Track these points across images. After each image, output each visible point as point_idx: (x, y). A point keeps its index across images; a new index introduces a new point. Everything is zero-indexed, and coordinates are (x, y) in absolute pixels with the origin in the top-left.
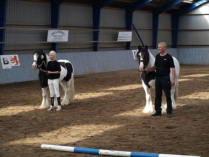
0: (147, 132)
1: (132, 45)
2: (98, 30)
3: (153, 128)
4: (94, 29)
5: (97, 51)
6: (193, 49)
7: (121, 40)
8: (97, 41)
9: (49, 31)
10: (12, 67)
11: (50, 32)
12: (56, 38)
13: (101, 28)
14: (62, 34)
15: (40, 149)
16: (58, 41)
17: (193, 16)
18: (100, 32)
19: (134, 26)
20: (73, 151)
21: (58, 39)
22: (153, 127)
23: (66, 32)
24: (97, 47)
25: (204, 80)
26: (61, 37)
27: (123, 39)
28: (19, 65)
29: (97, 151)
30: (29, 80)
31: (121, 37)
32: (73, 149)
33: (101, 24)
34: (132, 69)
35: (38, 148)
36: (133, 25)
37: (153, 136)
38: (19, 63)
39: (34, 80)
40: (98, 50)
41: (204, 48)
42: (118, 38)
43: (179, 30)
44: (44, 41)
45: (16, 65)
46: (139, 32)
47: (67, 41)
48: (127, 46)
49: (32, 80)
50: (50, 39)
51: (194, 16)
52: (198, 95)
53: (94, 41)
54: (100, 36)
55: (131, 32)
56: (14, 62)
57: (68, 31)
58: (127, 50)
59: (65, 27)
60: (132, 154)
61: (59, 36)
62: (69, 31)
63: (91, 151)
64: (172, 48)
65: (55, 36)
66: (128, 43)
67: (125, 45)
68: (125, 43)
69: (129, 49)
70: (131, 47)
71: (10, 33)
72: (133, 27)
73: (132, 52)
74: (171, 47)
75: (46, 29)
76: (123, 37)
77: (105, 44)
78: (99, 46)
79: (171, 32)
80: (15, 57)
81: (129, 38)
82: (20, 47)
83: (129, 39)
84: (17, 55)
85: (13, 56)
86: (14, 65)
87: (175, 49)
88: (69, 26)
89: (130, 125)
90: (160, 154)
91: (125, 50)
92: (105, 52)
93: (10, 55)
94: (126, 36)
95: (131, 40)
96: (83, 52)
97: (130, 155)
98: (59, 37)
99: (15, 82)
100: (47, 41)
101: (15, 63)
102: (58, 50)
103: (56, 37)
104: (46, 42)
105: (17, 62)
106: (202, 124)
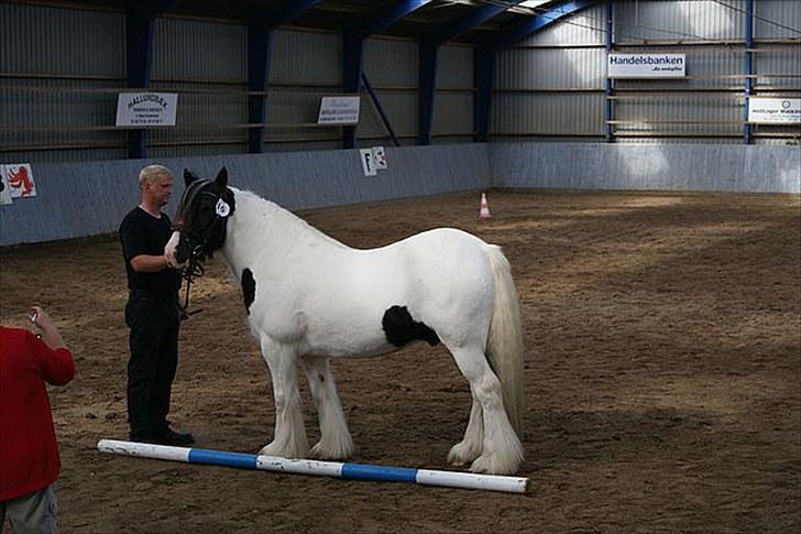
0: (389, 403)
1: (359, 134)
2: (264, 93)
3: (408, 390)
4: (250, 90)
5: (259, 152)
6: (534, 144)
7: (329, 119)
8: (260, 122)
9: (120, 96)
10: (13, 199)
11: (125, 98)
12: (141, 116)
13: (271, 86)
14: (158, 106)
15: (96, 451)
16: (147, 124)
17: (534, 51)
18: (269, 97)
19: (365, 81)
20: (187, 460)
21: (147, 119)
22: (408, 385)
23: (172, 99)
24: (258, 140)
25: (560, 240)
26: (156, 113)
27: (334, 119)
28: (33, 193)
29: (251, 460)
30: (64, 236)
31: (328, 112)
32: (187, 455)
33: (271, 76)
34: (359, 204)
35: (90, 449)
36: (364, 77)
37: (406, 413)
38: (34, 188)
39: (77, 236)
40: (262, 148)
41: (564, 144)
42: (321, 116)
43: (496, 92)
44: (106, 124)
45: (24, 193)
46: (380, 97)
47: (174, 124)
48: (346, 137)
49: (72, 237)
50: (125, 118)
51: (539, 50)
52: (539, 289)
53: (250, 122)
54: (269, 107)
55: (358, 98)
56: (19, 186)
57: (176, 95)
58: (344, 148)
59: (168, 85)
60: (346, 468)
61: (152, 110)
62: (179, 97)
63: (236, 459)
64: (475, 141)
65: (139, 110)
66: (349, 129)
67: (341, 134)
68: (341, 129)
69: (352, 147)
70: (359, 139)
71: (18, 102)
72: (363, 84)
73: (360, 156)
74: (471, 138)
75: (112, 90)
76: (334, 112)
77: (282, 131)
78: (265, 138)
79: (470, 98)
80: (23, 171)
81: (350, 115)
82: (36, 143)
83: (353, 119)
84: (27, 166)
85: (16, 168)
86: (18, 193)
87: (483, 144)
88: (179, 82)
89: (345, 381)
90: (420, 471)
91: (338, 148)
92: (281, 156)
93: (7, 166)
94: (341, 109)
95: (356, 121)
96: (219, 157)
97: (340, 473)
98: (150, 113)
99: (23, 244)
100: (115, 124)
101: (23, 188)
102: (147, 149)
103: (143, 114)
104: (112, 128)
105: (28, 186)
106: (541, 379)
